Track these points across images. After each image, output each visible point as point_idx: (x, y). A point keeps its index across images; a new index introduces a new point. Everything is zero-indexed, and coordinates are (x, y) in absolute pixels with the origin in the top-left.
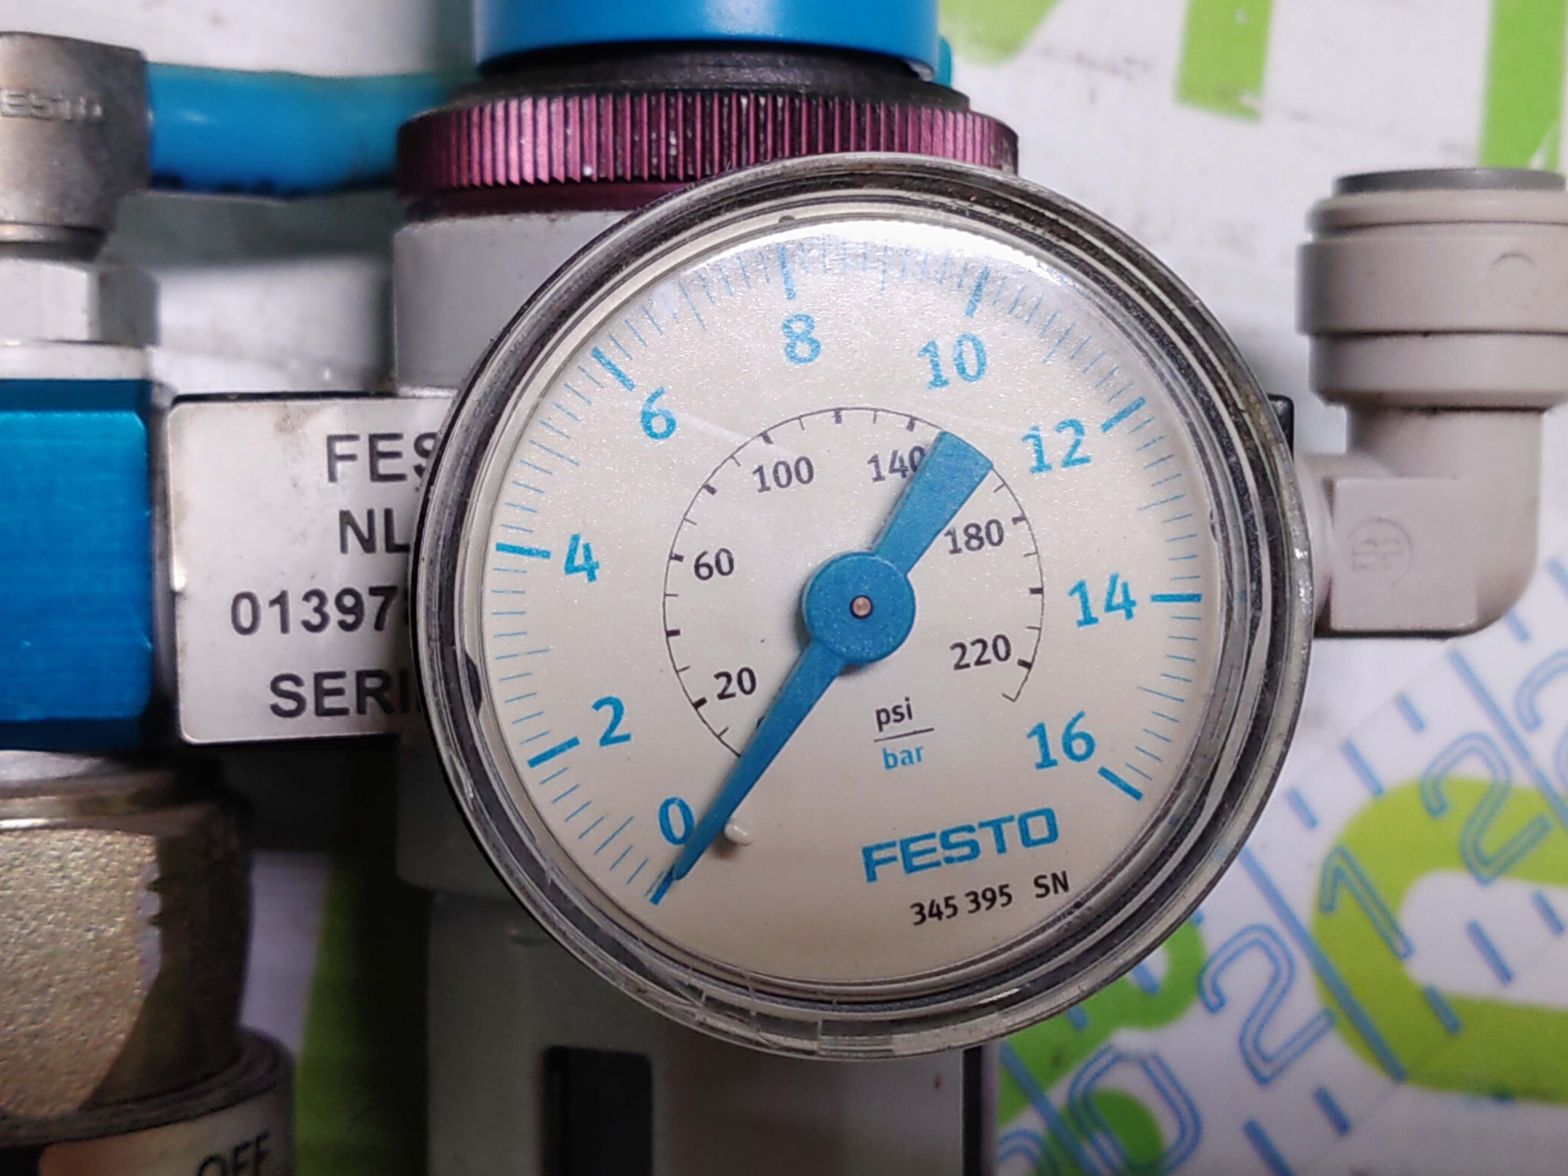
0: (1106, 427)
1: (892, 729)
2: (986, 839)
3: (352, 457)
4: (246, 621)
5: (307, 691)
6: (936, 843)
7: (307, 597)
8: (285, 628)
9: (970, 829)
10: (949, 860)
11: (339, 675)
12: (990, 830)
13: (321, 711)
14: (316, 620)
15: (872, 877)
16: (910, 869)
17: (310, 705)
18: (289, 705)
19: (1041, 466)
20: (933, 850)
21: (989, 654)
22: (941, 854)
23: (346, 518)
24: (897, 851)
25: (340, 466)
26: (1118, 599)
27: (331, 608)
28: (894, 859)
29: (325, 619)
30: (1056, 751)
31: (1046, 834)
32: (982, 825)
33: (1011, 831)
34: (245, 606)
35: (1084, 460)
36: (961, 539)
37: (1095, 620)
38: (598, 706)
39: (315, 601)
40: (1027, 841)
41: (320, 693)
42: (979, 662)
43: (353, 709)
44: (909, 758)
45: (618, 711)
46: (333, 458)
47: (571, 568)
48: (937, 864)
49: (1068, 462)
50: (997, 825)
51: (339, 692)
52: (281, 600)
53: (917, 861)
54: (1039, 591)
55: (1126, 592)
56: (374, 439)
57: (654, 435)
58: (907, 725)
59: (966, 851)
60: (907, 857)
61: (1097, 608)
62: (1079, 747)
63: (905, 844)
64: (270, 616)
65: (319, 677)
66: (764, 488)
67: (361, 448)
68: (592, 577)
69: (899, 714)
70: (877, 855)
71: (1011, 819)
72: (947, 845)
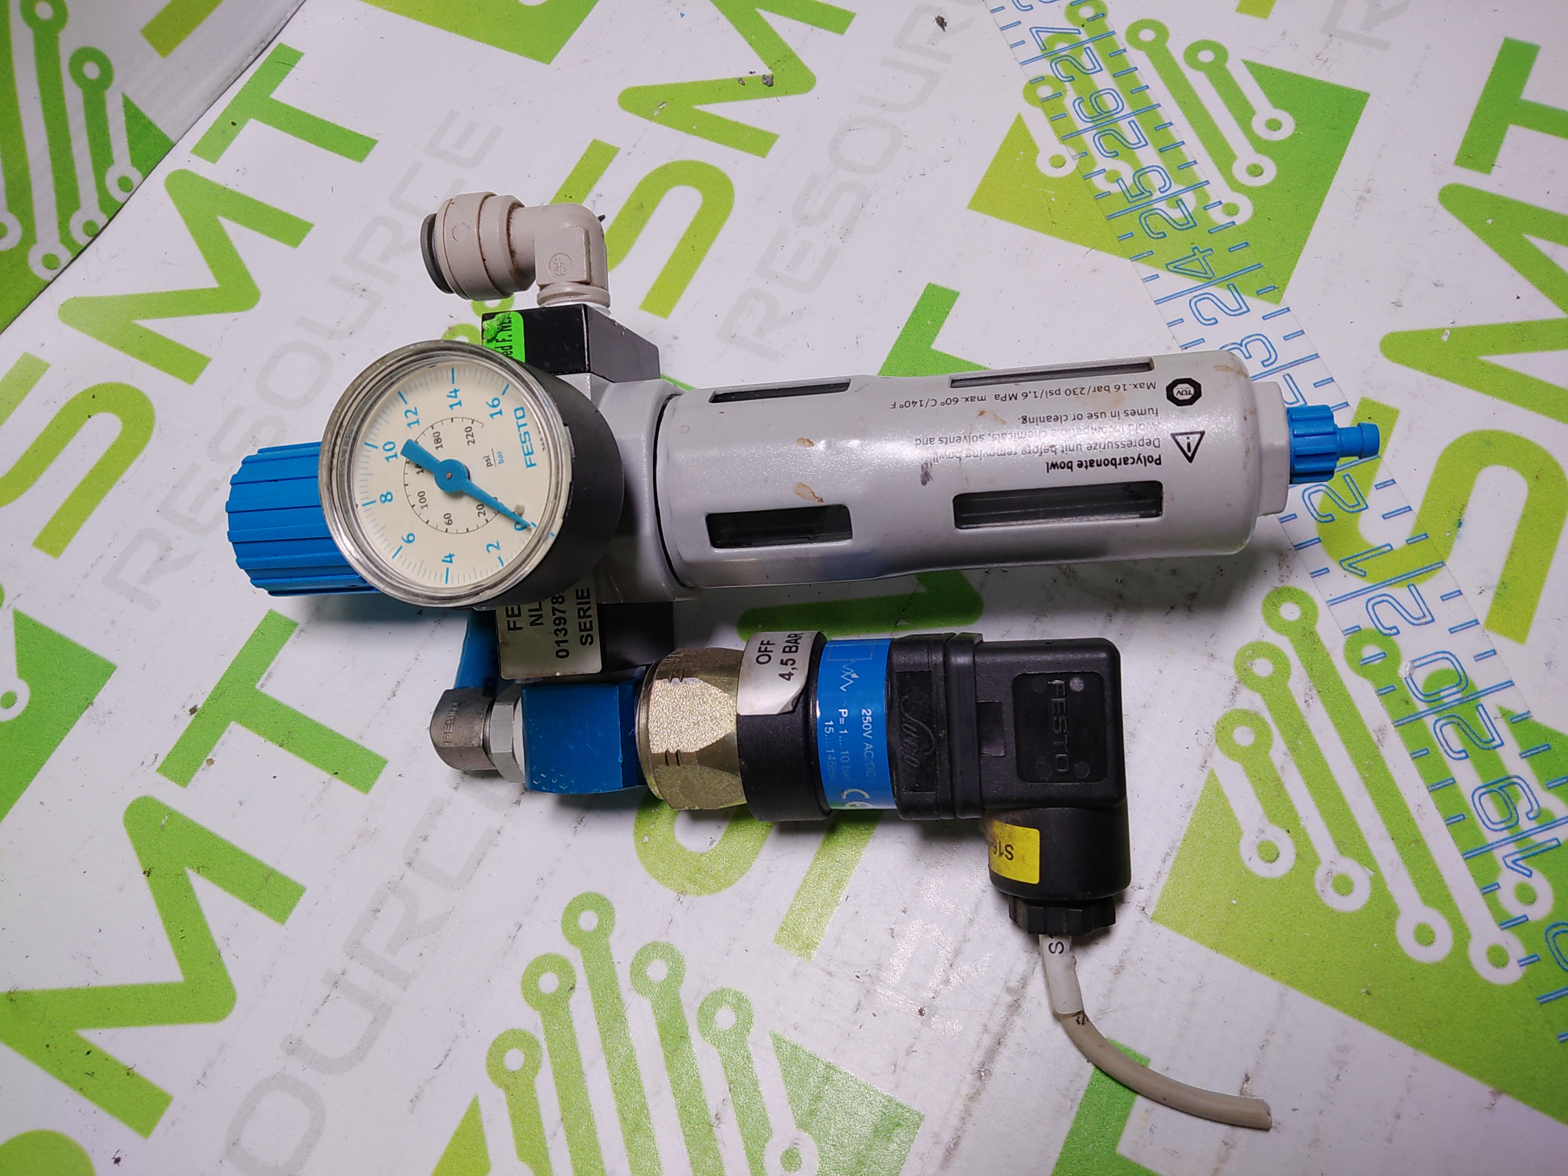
0: (406, 403)
1: (492, 462)
2: (523, 430)
3: (514, 622)
4: (565, 654)
5: (585, 633)
6: (525, 445)
7: (557, 635)
8: (566, 641)
9: (520, 435)
10: (530, 440)
11: (580, 623)
12: (521, 429)
13: (591, 629)
14: (563, 632)
15: (535, 465)
16: (532, 453)
17: (590, 633)
18: (589, 639)
19: (418, 422)
20: (527, 446)
21: (470, 433)
22: (528, 443)
23: (532, 624)
24: (527, 457)
25: (517, 626)
26: (453, 394)
27: (560, 627)
28: (530, 459)
29: (563, 629)
30: (497, 410)
31: (521, 411)
32: (519, 431)
33: (521, 422)
34: (560, 654)
35: (416, 409)
36: (439, 445)
37: (460, 401)
38: (489, 551)
39: (558, 632)
40: (523, 417)
41: (585, 630)
42: (473, 436)
43: (590, 619)
44: (500, 456)
45: (491, 545)
46: (515, 628)
47: (451, 562)
48: (531, 445)
49: (416, 414)
50: (519, 427)
51: (585, 624)
52: (558, 643)
53: (530, 451)
54: (452, 419)
55: (451, 392)
56: (508, 616)
57: (414, 539)
58: (491, 458)
59: (527, 436)
60: (529, 454)
61: (456, 401)
62: (496, 403)
63: (525, 455)
64: (563, 646)
65: (581, 630)
66: (426, 506)
67: (511, 620)
68: (453, 555)
69: (488, 460)
70: (529, 463)
71: (517, 422)
72: (525, 442)
